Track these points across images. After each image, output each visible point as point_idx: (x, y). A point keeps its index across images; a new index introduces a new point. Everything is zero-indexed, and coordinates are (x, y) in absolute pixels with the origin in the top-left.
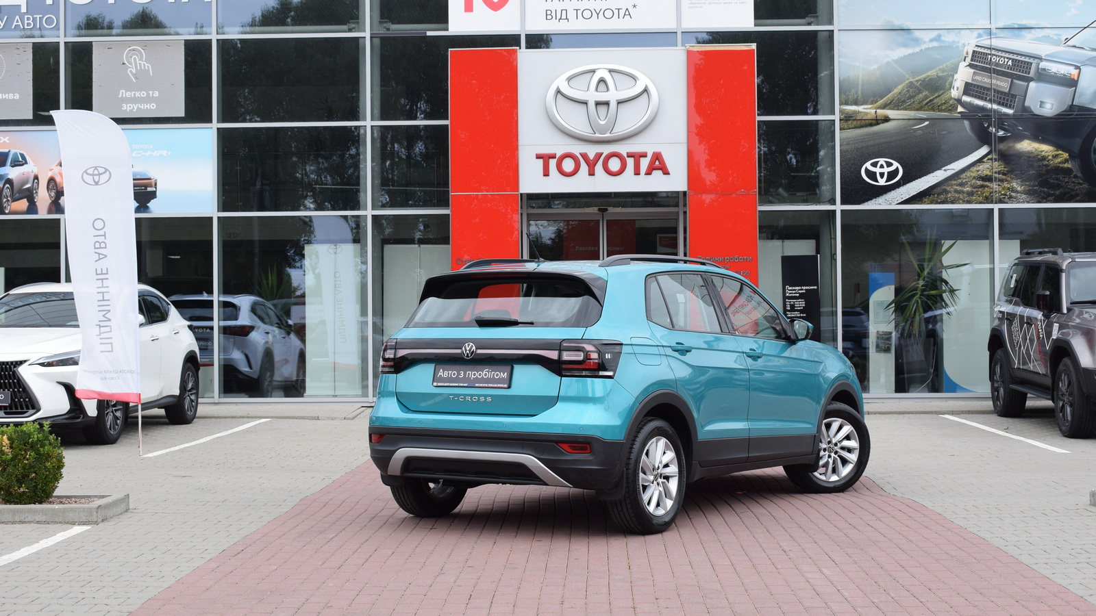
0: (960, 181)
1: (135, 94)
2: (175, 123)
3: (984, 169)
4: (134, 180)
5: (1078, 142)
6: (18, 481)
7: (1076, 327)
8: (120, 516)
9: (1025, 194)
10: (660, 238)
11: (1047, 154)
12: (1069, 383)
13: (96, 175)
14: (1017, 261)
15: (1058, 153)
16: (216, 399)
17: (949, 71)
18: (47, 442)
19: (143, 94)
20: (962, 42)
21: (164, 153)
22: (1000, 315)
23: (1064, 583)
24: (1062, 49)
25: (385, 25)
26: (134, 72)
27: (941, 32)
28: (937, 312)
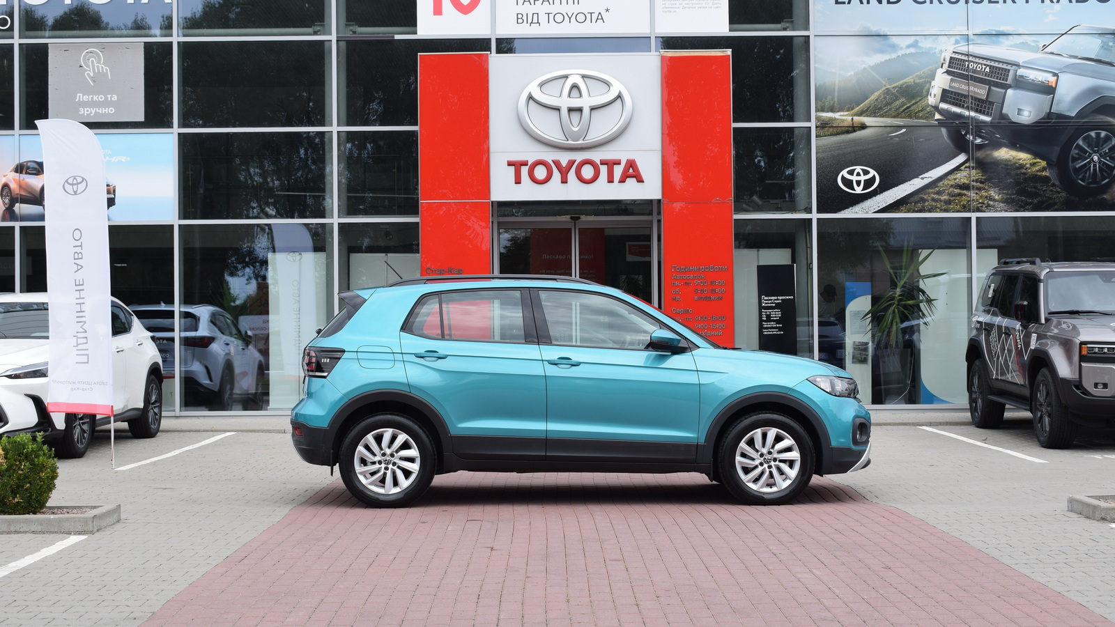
0: (937, 189)
1: (92, 98)
2: (135, 128)
3: (962, 177)
5: (1057, 149)
6: (12, 491)
7: (1054, 338)
8: (114, 526)
9: (1003, 203)
10: (630, 246)
11: (1024, 162)
12: (1048, 394)
13: (75, 184)
14: (994, 271)
15: (1035, 161)
16: (178, 412)
17: (926, 77)
18: (41, 453)
19: (101, 98)
20: (939, 48)
21: (123, 159)
22: (978, 326)
24: (1039, 55)
25: (351, 28)
26: (92, 75)
27: (918, 38)
28: (914, 323)
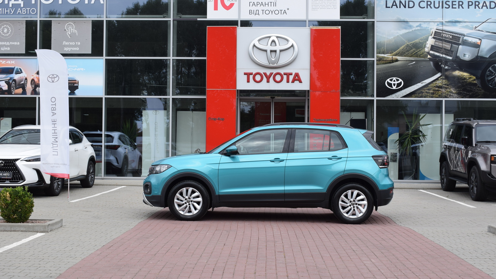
0: (428, 88)
1: (70, 43)
2: (87, 56)
3: (439, 83)
4: (69, 81)
5: (480, 72)
6: (13, 212)
7: (479, 152)
8: (58, 229)
9: (456, 94)
10: (297, 110)
11: (466, 77)
12: (476, 177)
13: (53, 78)
14: (452, 123)
15: (470, 76)
16: (103, 177)
17: (424, 40)
18: (26, 196)
19: (73, 43)
20: (430, 27)
21: (82, 69)
22: (445, 147)
23: (480, 268)
24: (473, 31)
25: (179, 15)
26: (70, 34)
27: (421, 23)
28: (417, 145)
